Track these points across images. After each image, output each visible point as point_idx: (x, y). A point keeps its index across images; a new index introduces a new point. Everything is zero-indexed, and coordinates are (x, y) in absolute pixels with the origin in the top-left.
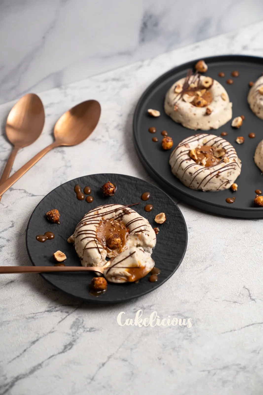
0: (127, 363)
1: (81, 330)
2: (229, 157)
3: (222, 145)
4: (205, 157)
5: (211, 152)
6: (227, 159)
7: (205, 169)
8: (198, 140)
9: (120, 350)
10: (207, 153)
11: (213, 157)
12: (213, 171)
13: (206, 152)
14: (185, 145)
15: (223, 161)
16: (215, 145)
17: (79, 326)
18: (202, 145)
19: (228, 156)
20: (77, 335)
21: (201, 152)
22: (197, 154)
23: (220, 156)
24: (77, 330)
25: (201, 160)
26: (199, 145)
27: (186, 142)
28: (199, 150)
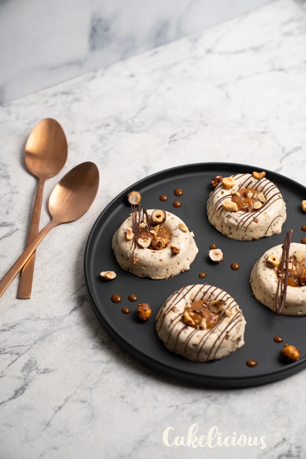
0: (86, 404)
1: (34, 373)
2: (230, 309)
3: (214, 295)
4: (203, 318)
5: (205, 307)
6: (230, 312)
7: (209, 334)
8: (184, 297)
9: (79, 390)
10: (202, 310)
11: (211, 314)
12: (219, 333)
13: (200, 309)
14: (173, 309)
15: (225, 315)
16: (206, 297)
17: (31, 368)
18: (191, 302)
19: (228, 307)
20: (29, 378)
21: (194, 312)
22: (191, 316)
23: (219, 311)
24: (30, 372)
25: (200, 323)
26: (187, 304)
27: (171, 305)
28: (190, 310)
